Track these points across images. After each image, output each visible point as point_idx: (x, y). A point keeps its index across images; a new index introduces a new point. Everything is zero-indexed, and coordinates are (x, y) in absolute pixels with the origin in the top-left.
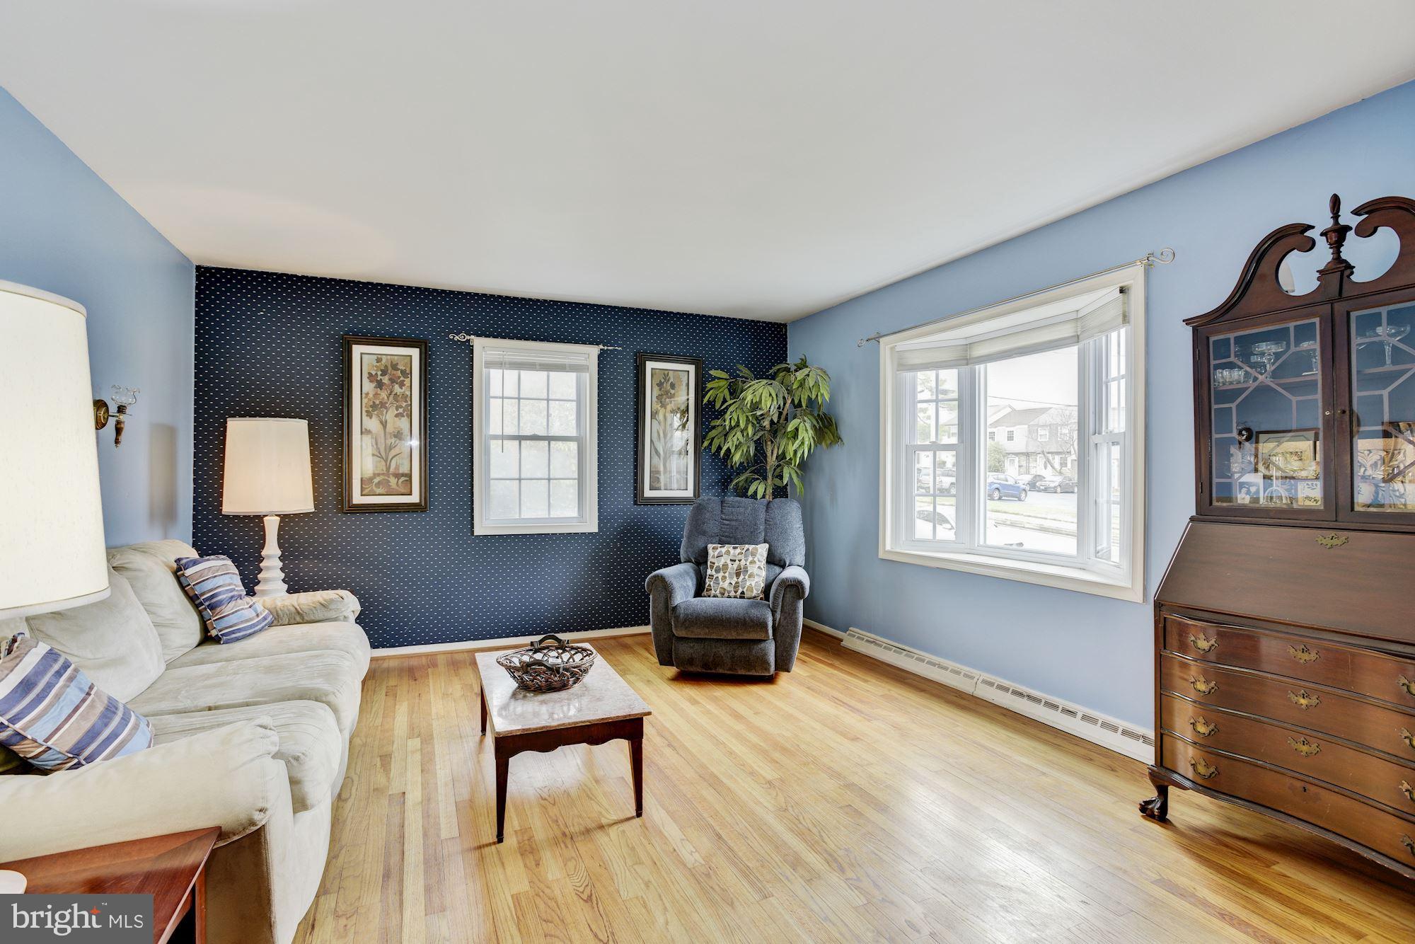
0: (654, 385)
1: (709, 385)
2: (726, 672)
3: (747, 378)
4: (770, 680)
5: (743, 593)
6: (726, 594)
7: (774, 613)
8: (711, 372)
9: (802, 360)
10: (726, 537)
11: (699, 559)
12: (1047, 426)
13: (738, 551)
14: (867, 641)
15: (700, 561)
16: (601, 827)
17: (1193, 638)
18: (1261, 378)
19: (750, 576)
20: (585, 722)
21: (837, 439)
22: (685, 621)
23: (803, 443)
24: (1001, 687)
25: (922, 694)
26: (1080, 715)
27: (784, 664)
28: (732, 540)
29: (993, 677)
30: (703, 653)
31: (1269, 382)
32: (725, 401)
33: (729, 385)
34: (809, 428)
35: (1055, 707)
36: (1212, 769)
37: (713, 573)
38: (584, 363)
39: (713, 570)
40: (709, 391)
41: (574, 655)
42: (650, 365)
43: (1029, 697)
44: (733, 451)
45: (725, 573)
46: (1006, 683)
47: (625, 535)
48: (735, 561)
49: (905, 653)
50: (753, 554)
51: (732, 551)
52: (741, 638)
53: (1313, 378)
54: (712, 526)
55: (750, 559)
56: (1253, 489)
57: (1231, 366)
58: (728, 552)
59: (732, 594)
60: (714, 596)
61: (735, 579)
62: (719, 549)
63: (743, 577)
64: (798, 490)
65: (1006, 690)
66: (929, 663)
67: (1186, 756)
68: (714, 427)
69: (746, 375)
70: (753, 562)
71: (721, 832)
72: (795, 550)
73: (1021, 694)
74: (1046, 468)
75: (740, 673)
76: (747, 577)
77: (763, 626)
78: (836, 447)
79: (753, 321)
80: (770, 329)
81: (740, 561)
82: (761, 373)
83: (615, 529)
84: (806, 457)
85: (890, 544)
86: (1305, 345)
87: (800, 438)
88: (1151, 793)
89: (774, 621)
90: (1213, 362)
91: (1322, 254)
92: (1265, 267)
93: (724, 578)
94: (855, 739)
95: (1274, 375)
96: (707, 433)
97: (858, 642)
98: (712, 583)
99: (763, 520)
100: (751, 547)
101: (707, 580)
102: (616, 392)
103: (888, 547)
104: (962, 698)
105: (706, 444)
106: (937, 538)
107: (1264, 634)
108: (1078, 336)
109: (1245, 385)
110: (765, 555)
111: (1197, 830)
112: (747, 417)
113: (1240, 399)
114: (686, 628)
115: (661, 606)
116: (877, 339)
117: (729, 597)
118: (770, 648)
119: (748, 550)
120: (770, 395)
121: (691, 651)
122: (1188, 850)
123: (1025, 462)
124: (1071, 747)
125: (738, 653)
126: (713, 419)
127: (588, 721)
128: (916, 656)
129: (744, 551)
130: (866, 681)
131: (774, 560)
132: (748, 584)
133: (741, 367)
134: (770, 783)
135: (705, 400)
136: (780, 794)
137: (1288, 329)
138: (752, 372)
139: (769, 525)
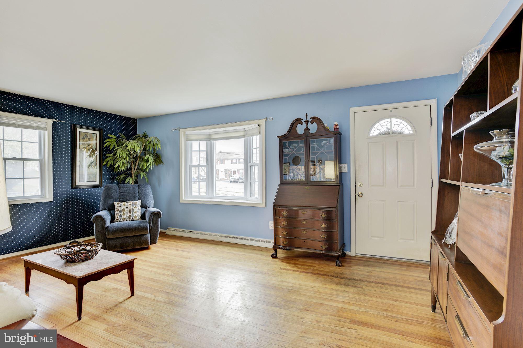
0: (81, 139)
1: (107, 140)
2: (131, 248)
3: (124, 138)
4: (147, 248)
5: (133, 219)
6: (125, 220)
7: (149, 224)
8: (109, 135)
9: (145, 133)
10: (122, 199)
11: (110, 208)
12: (202, 158)
13: (129, 203)
14: (176, 231)
15: (111, 209)
16: (121, 303)
17: (282, 213)
18: (293, 152)
19: (135, 212)
20: (114, 266)
21: (161, 162)
22: (113, 231)
23: (150, 164)
24: (226, 237)
25: (202, 243)
26: (249, 240)
27: (153, 242)
28: (125, 200)
29: (223, 234)
30: (120, 242)
31: (295, 153)
32: (114, 147)
33: (116, 141)
34: (152, 158)
35: (242, 239)
36: (287, 242)
37: (119, 213)
38: (44, 126)
39: (119, 212)
40: (106, 142)
41: (86, 247)
42: (78, 130)
43: (235, 238)
44: (121, 166)
45: (124, 212)
46: (227, 235)
47: (67, 201)
48: (128, 207)
49: (192, 232)
50: (135, 204)
51: (126, 204)
52: (137, 234)
53: (303, 152)
54: (116, 195)
55: (134, 206)
56: (291, 177)
57: (287, 148)
58: (124, 205)
59: (128, 220)
60: (120, 221)
61: (129, 214)
62: (120, 204)
63: (132, 213)
64: (147, 181)
65: (228, 237)
66: (201, 234)
67: (281, 241)
68: (108, 157)
69: (123, 137)
70: (135, 207)
71: (166, 291)
72: (151, 202)
73: (232, 238)
74: (202, 172)
75: (136, 247)
76: (134, 213)
77: (146, 229)
78: (161, 166)
79: (124, 117)
80: (130, 120)
81: (130, 207)
82: (130, 138)
83: (62, 199)
84: (151, 168)
85: (184, 198)
86: (301, 145)
87: (150, 162)
88: (274, 252)
89: (150, 227)
90: (283, 147)
91: (304, 126)
92: (294, 127)
93: (124, 214)
94: (190, 258)
95: (295, 151)
96: (105, 159)
97: (173, 232)
98: (118, 217)
99: (138, 192)
100: (134, 202)
101: (116, 216)
102: (61, 140)
103: (183, 199)
104: (215, 242)
105: (104, 163)
106: (200, 195)
107: (299, 209)
108: (245, 136)
109: (290, 153)
110: (140, 204)
111: (283, 258)
112: (126, 153)
113: (289, 156)
114: (113, 234)
115: (100, 227)
116: (179, 129)
117: (127, 221)
118: (149, 236)
119: (133, 203)
120: (138, 146)
121: (116, 243)
122: (283, 262)
123: (195, 170)
124: (250, 248)
125: (136, 240)
126: (107, 154)
127: (115, 265)
128: (196, 233)
129: (131, 204)
130: (182, 243)
131: (144, 206)
132: (134, 215)
133: (121, 134)
134: (171, 275)
135: (105, 146)
136: (177, 277)
137: (298, 141)
138: (126, 137)
139: (140, 193)
